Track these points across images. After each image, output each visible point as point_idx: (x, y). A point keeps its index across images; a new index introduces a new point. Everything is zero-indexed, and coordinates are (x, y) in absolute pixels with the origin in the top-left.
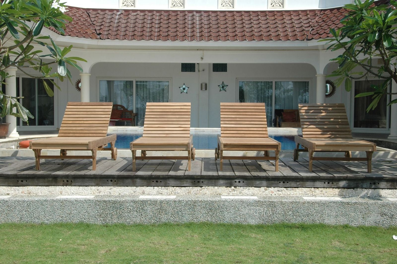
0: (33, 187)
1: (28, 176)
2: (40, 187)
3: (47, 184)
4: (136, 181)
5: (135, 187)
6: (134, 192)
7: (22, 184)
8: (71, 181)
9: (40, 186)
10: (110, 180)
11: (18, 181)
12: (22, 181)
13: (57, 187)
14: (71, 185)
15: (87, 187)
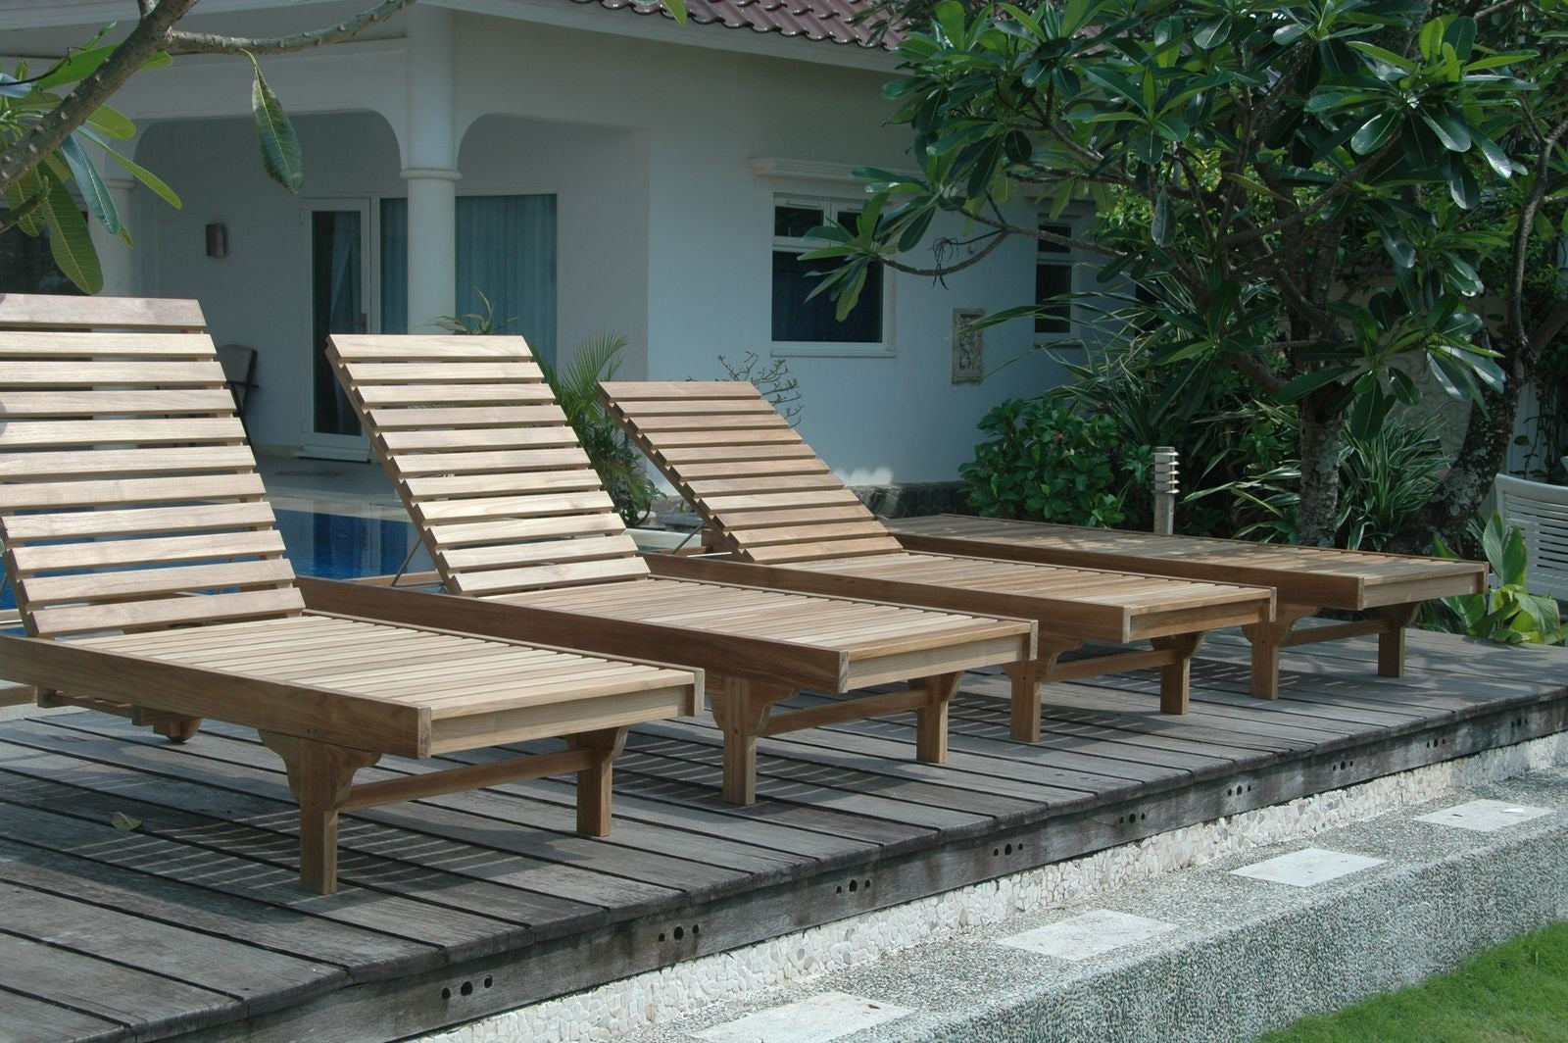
0: (521, 1011)
1: (503, 949)
2: (556, 1003)
3: (587, 976)
4: (939, 866)
5: (934, 900)
6: (933, 925)
7: (471, 1011)
8: (696, 929)
9: (553, 998)
10: (848, 881)
11: (446, 994)
12: (467, 989)
13: (634, 980)
14: (694, 955)
15: (760, 946)
